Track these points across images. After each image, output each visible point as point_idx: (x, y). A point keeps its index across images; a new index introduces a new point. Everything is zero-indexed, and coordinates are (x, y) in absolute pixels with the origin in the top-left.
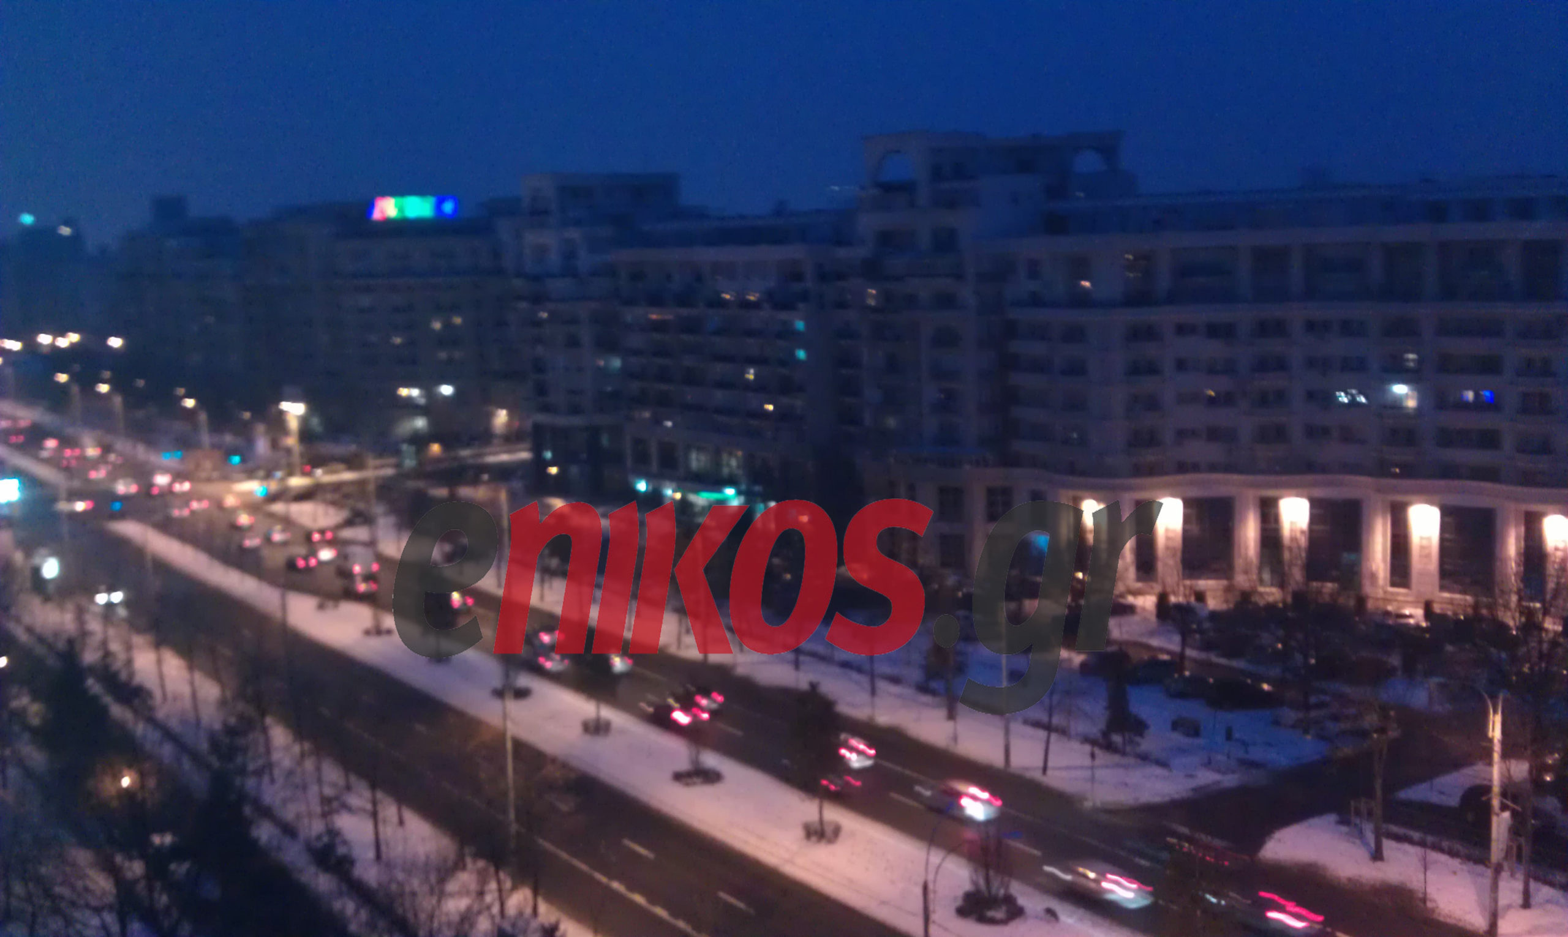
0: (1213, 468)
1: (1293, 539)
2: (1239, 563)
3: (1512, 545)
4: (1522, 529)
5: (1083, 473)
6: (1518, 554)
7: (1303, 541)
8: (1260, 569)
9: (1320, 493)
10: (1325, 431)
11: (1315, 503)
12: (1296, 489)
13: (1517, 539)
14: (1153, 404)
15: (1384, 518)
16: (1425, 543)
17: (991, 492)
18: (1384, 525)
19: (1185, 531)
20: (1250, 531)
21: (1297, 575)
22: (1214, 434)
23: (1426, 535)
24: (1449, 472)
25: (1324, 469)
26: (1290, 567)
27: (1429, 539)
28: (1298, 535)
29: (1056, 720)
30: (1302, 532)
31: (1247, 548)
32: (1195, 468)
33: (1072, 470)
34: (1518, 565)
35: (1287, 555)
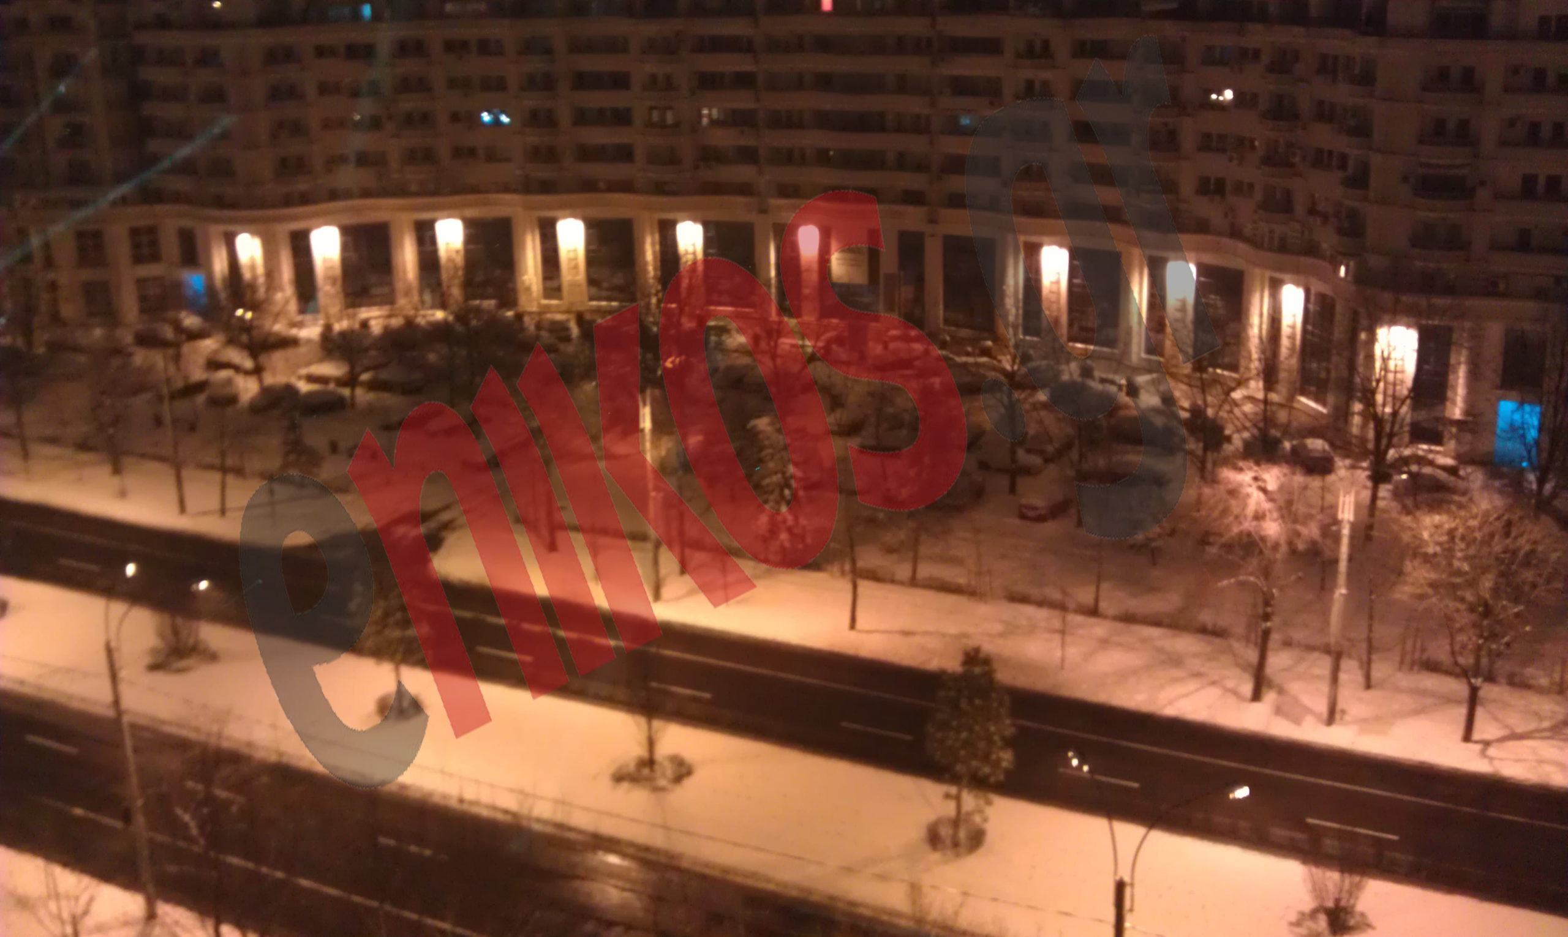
0: (366, 194)
1: (450, 260)
2: (399, 286)
3: (650, 252)
4: (657, 236)
5: (234, 206)
6: (655, 258)
7: (460, 260)
8: (421, 293)
9: (472, 213)
10: (472, 152)
11: (469, 223)
12: (449, 210)
13: (653, 244)
14: (297, 129)
15: (533, 232)
16: (572, 255)
17: (135, 232)
18: (534, 241)
19: (345, 260)
20: (407, 256)
21: (456, 292)
22: (363, 160)
23: (572, 248)
24: (588, 186)
25: (475, 190)
26: (449, 287)
27: (575, 251)
28: (454, 255)
29: (230, 462)
30: (457, 252)
31: (405, 272)
32: (348, 195)
33: (220, 202)
34: (655, 269)
35: (444, 276)
